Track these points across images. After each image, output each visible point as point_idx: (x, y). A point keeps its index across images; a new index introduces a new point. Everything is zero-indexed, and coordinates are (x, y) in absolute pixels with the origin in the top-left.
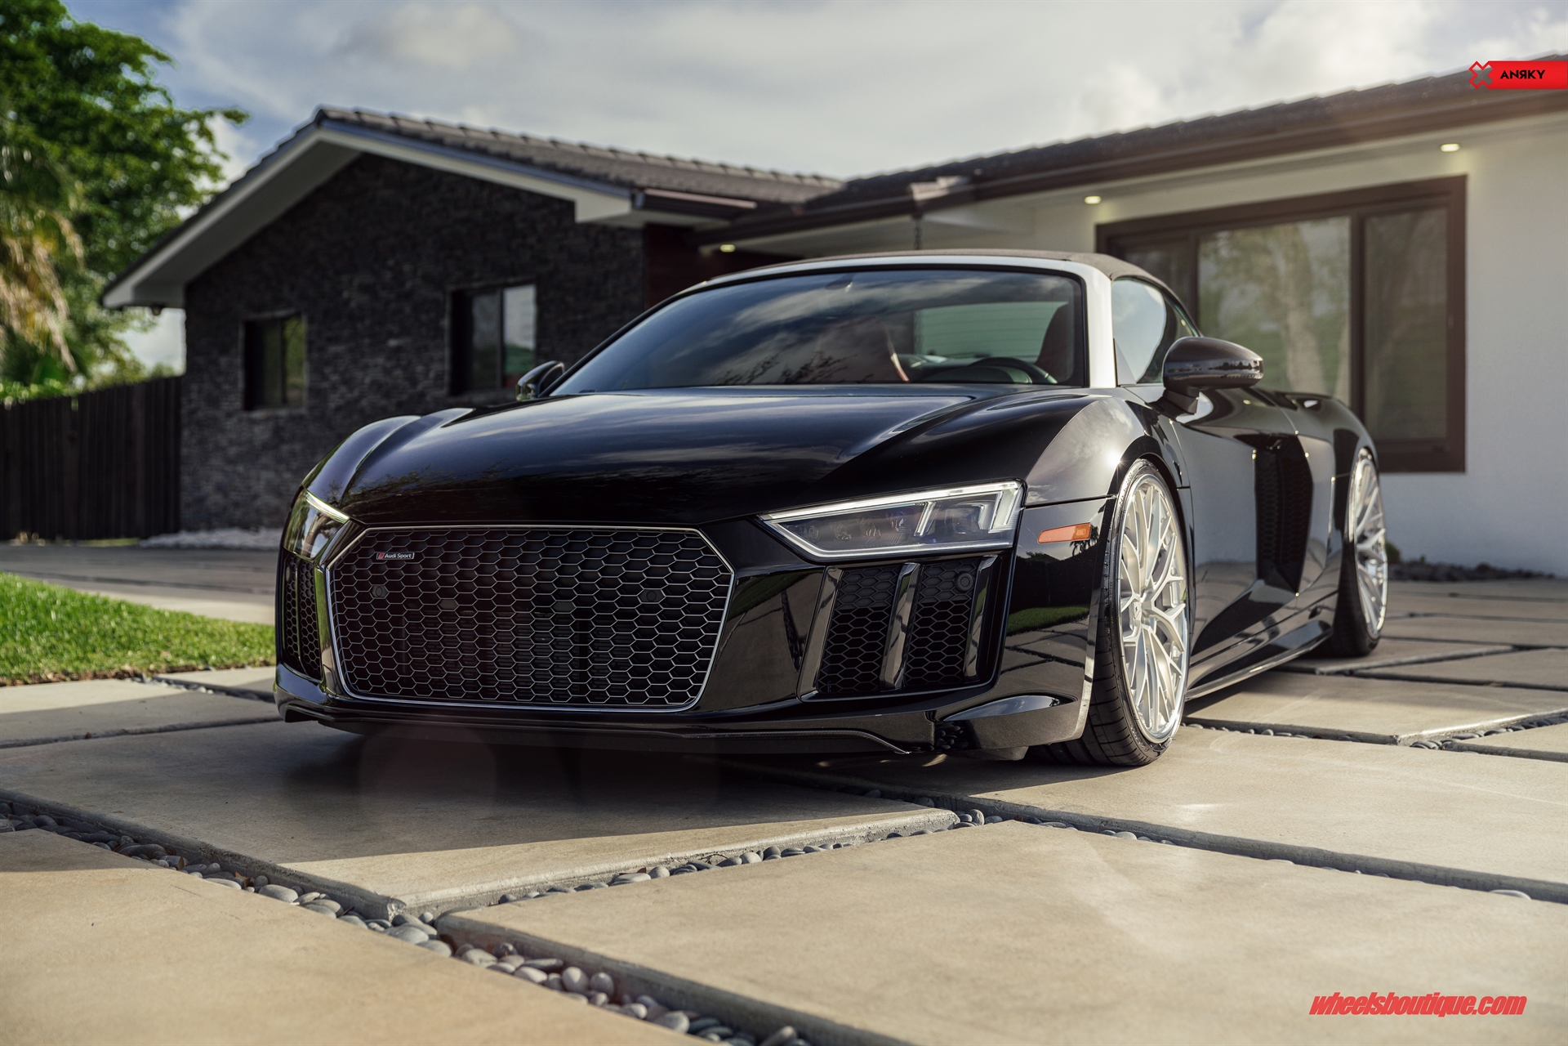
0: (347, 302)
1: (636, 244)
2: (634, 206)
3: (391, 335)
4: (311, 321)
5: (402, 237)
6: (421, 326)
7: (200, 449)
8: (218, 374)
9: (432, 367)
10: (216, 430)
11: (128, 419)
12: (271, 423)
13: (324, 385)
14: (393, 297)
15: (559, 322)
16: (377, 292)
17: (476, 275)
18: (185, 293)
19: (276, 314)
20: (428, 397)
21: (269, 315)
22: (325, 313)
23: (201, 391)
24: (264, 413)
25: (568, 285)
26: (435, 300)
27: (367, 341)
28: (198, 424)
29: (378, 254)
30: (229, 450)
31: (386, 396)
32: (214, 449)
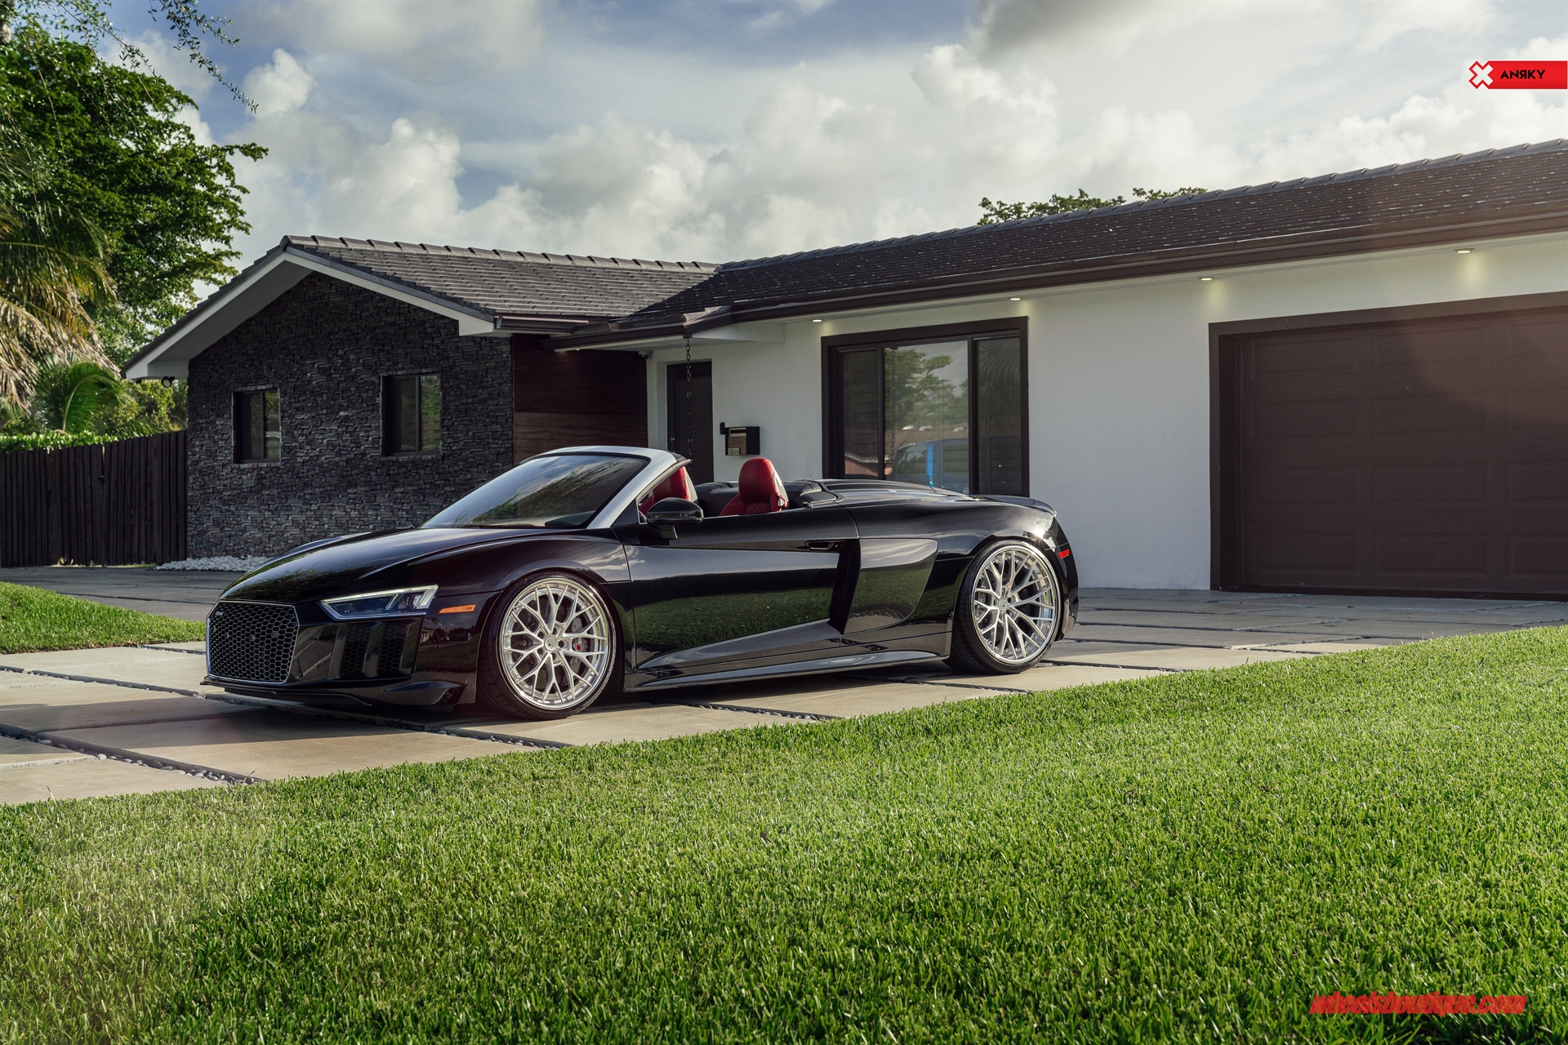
0: (310, 381)
1: (506, 348)
2: (495, 327)
3: (341, 408)
4: (284, 394)
5: (349, 333)
6: (362, 402)
7: (202, 492)
8: (216, 433)
9: (371, 433)
10: (214, 478)
11: (146, 465)
12: (255, 473)
13: (294, 444)
14: (343, 379)
15: (457, 403)
16: (331, 374)
17: (400, 366)
18: (190, 368)
19: (259, 388)
20: (368, 456)
21: (253, 388)
22: (294, 388)
23: (202, 446)
24: (250, 465)
25: (462, 376)
26: (373, 383)
27: (324, 412)
28: (200, 471)
29: (332, 345)
30: (225, 493)
31: (339, 454)
32: (213, 492)
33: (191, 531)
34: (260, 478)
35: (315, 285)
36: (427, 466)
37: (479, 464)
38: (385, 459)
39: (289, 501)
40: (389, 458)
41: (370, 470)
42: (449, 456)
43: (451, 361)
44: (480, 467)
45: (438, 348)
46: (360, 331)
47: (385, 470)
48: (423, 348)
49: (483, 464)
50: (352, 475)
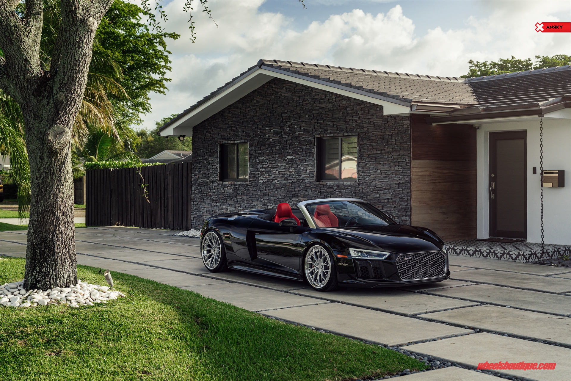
0: (268, 139)
1: (406, 123)
2: (410, 110)
3: (289, 154)
4: (251, 146)
5: (294, 113)
6: (303, 151)
7: (200, 195)
8: (209, 165)
9: (308, 168)
10: (207, 188)
11: (165, 179)
12: (232, 187)
13: (257, 173)
14: (290, 138)
15: (369, 153)
16: (282, 135)
17: (329, 131)
18: (193, 131)
19: (235, 142)
20: (306, 181)
21: (232, 142)
22: (258, 142)
23: (200, 171)
24: (230, 183)
25: (373, 138)
26: (310, 141)
27: (277, 156)
28: (199, 184)
29: (283, 120)
30: (214, 196)
31: (287, 179)
32: (206, 196)
33: (193, 215)
34: (235, 190)
35: (272, 87)
36: (347, 188)
37: (385, 189)
38: (318, 183)
39: (254, 203)
40: (321, 183)
41: (307, 189)
42: (363, 183)
43: (365, 129)
44: (386, 191)
45: (356, 121)
46: (302, 112)
47: (318, 189)
48: (345, 121)
49: (389, 189)
50: (295, 191)
